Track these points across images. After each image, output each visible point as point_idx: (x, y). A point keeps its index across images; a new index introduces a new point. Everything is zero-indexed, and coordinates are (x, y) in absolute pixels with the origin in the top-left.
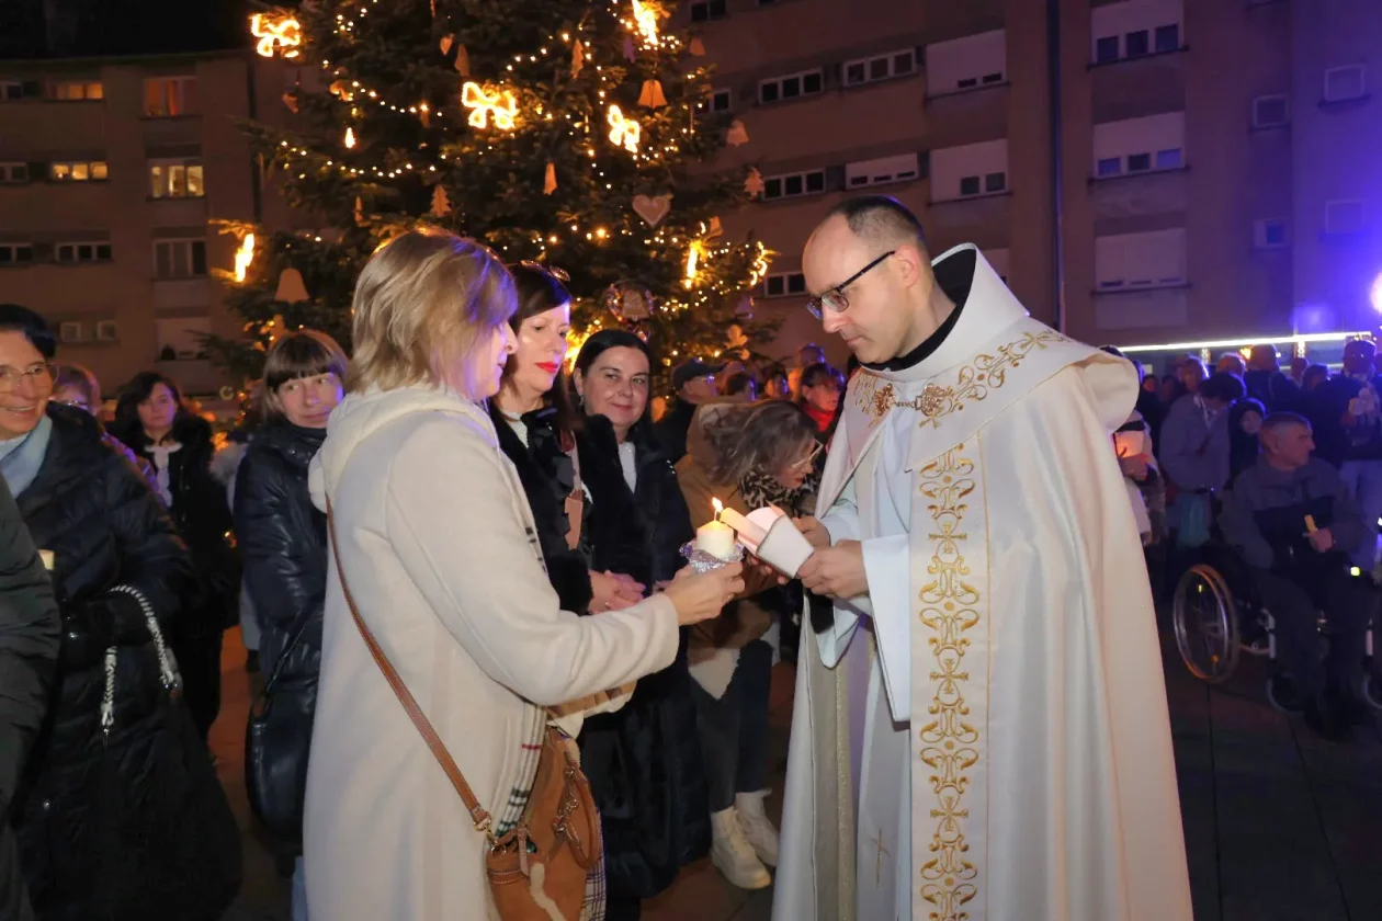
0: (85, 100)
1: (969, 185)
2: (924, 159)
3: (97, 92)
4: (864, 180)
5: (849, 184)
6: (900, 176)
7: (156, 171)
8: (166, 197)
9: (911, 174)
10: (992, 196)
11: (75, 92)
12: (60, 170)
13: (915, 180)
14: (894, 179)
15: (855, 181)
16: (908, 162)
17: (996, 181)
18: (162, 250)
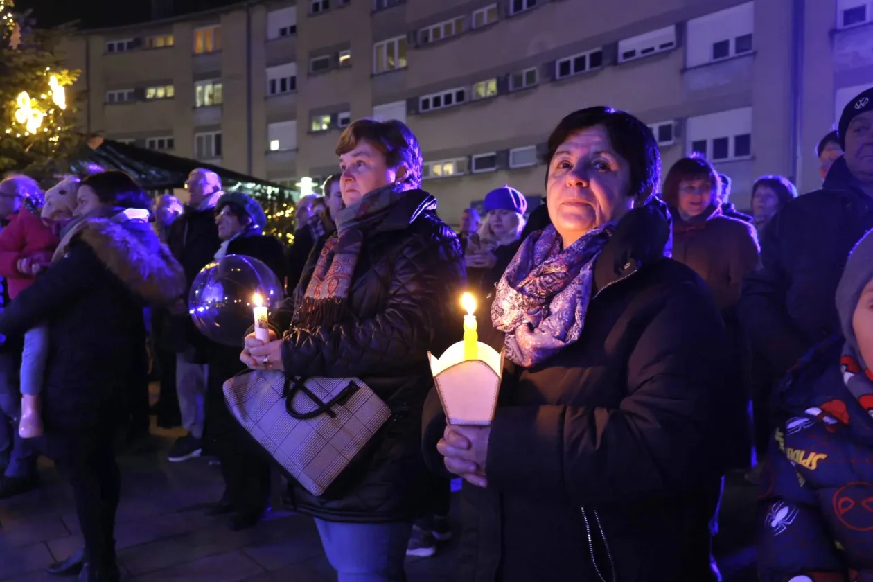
0: (166, 47)
1: (720, 49)
2: (681, 30)
3: (171, 42)
4: (632, 53)
5: (621, 59)
6: (662, 46)
7: (199, 89)
8: (203, 106)
9: (670, 44)
10: (740, 57)
11: (160, 42)
12: (151, 92)
13: (674, 50)
14: (657, 50)
15: (627, 55)
16: (667, 33)
17: (744, 43)
18: (200, 139)
